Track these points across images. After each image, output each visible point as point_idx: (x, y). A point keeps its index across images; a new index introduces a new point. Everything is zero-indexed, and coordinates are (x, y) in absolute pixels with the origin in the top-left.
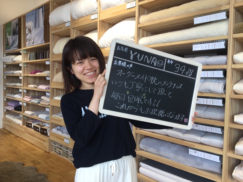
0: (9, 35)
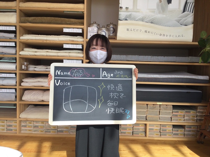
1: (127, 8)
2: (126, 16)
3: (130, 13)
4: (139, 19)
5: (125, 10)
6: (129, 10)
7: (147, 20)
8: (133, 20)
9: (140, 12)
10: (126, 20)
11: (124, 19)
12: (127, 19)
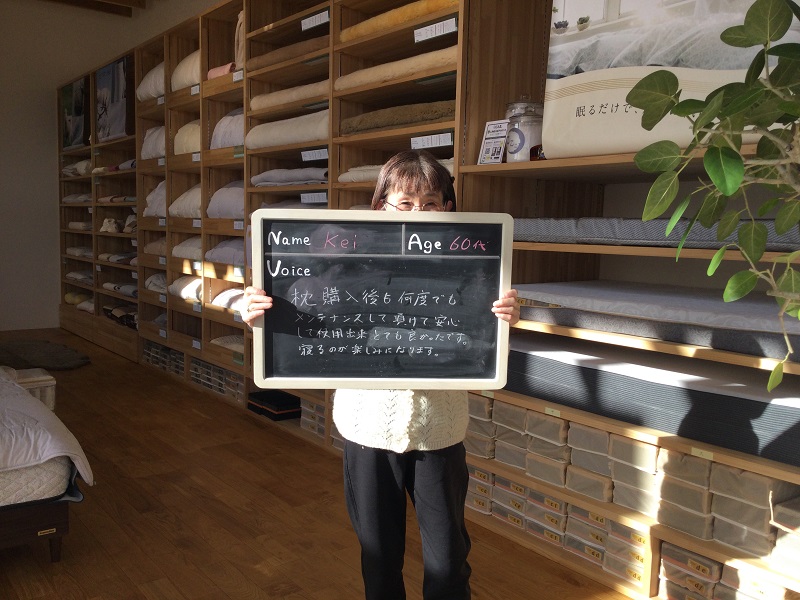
0: (69, 114)
1: (583, 21)
2: (579, 54)
3: (593, 39)
4: (626, 58)
5: (577, 31)
6: (589, 28)
7: (659, 53)
8: (602, 68)
9: (632, 24)
10: (578, 71)
11: (571, 68)
12: (582, 66)
